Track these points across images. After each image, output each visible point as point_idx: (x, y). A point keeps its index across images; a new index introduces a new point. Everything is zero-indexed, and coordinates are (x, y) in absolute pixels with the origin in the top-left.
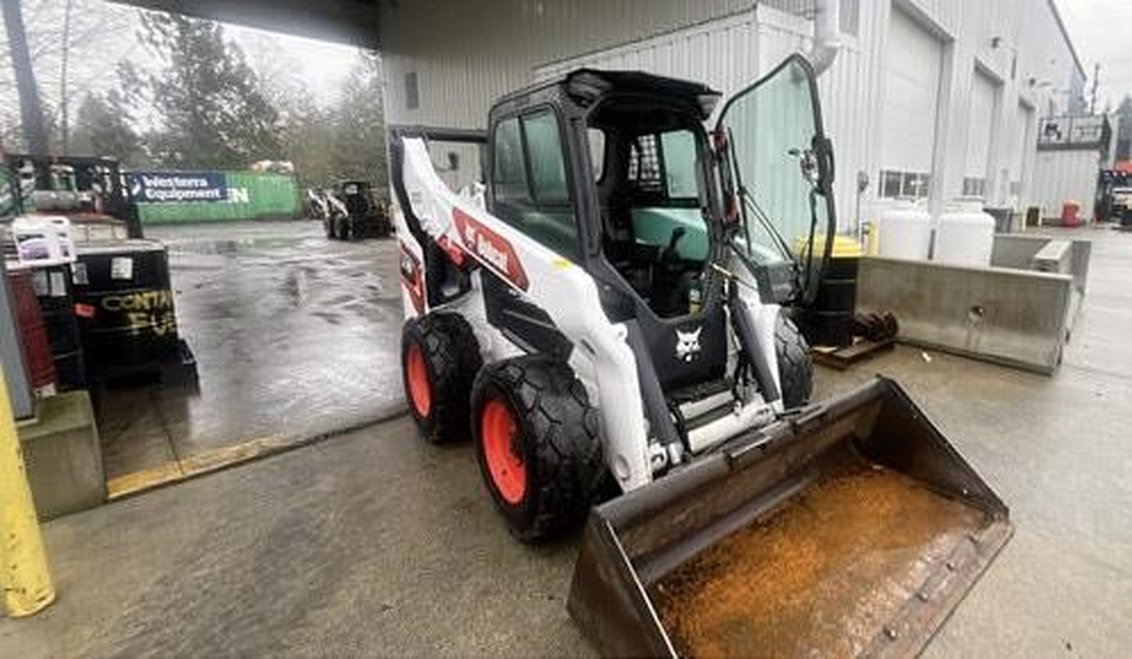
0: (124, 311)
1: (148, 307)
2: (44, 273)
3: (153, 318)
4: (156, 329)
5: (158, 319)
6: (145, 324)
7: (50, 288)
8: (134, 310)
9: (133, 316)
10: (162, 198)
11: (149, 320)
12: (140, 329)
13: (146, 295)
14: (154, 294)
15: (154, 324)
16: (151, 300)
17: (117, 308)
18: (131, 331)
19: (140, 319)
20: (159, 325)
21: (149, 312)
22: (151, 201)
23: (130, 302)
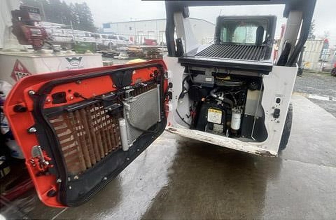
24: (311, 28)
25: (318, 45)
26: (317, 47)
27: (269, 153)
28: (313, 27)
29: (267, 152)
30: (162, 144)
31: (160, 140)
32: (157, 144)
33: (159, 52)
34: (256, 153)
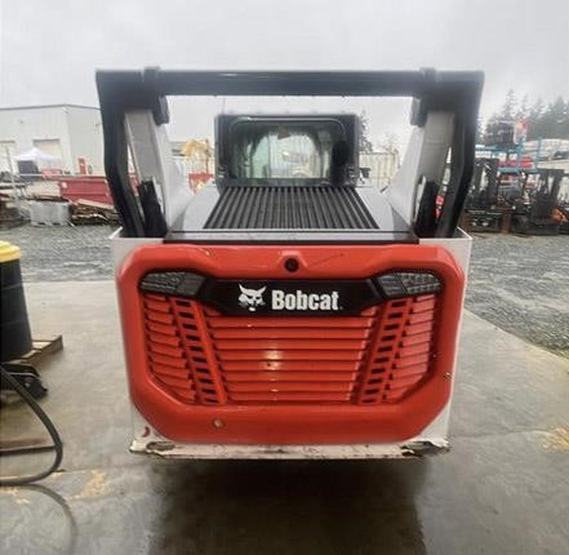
24: (360, 127)
25: (389, 162)
26: (389, 166)
27: (430, 444)
28: (364, 124)
29: (425, 443)
30: (118, 492)
31: (108, 482)
32: (104, 497)
33: (5, 202)
34: (404, 454)
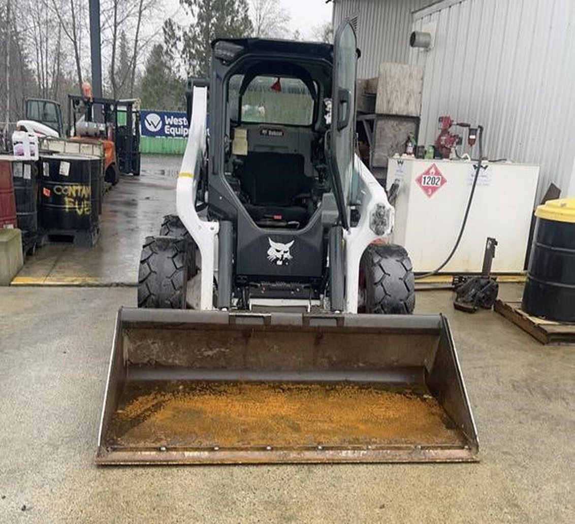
0: (63, 196)
1: (74, 195)
2: (21, 164)
3: (77, 203)
4: (77, 210)
5: (80, 204)
6: (72, 206)
7: (23, 174)
8: (67, 195)
9: (67, 199)
10: (173, 133)
11: (74, 204)
12: (69, 208)
13: (74, 187)
14: (79, 188)
15: (77, 206)
16: (77, 191)
17: (60, 193)
18: (65, 208)
19: (70, 202)
20: (79, 208)
21: (75, 199)
22: (167, 135)
23: (66, 190)
